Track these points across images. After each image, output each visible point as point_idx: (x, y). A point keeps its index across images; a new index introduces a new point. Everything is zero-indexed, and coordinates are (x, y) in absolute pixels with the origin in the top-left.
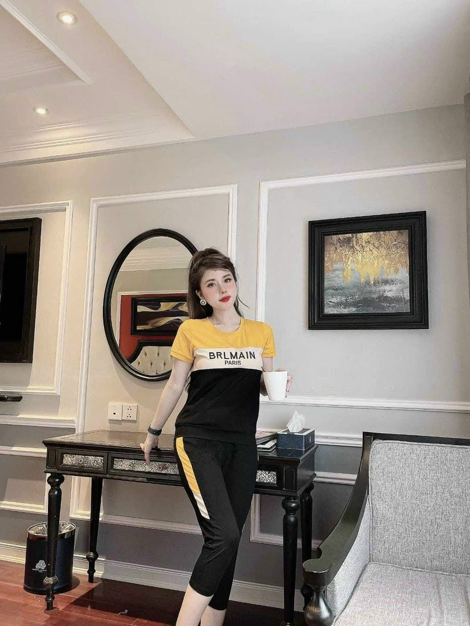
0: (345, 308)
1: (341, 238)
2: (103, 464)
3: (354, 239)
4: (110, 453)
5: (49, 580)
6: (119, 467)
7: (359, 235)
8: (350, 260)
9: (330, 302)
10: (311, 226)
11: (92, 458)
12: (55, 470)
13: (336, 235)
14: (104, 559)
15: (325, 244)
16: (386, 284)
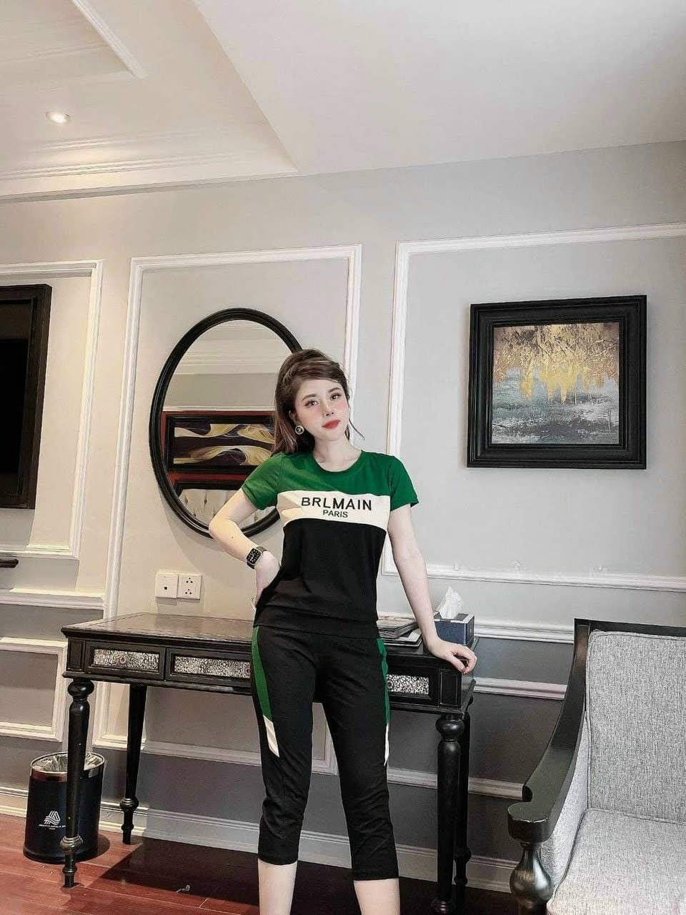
0: (522, 435)
1: (519, 331)
2: (158, 664)
3: (538, 334)
4: (170, 648)
5: (69, 842)
6: (183, 670)
7: (546, 328)
8: (531, 364)
9: (501, 426)
10: (475, 313)
11: (138, 655)
12: (81, 674)
13: (511, 326)
14: (146, 809)
15: (495, 340)
16: (584, 402)
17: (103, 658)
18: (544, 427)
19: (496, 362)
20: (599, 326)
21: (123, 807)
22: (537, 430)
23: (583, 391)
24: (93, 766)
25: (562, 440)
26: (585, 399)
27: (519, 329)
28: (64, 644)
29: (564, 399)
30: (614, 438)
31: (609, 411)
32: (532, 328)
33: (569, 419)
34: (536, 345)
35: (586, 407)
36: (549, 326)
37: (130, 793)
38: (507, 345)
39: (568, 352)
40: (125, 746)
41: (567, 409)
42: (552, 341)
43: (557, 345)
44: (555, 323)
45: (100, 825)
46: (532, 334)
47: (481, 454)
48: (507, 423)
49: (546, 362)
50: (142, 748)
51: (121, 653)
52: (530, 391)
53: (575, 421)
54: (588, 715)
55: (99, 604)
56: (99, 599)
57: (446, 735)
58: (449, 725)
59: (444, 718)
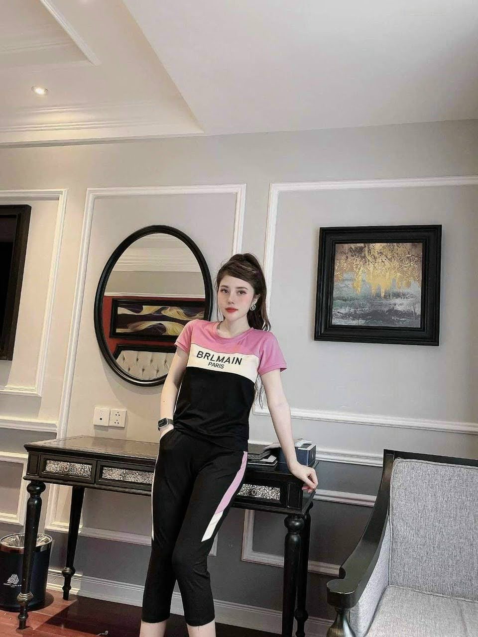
0: (353, 320)
1: (353, 248)
2: (91, 472)
3: (366, 249)
4: (100, 461)
5: (24, 597)
6: (108, 477)
7: (371, 245)
8: (360, 271)
9: (338, 312)
10: (323, 233)
11: (78, 466)
12: (37, 478)
13: (347, 243)
14: (81, 575)
15: (336, 253)
16: (397, 298)
17: (53, 467)
18: (368, 314)
19: (336, 268)
20: (408, 245)
21: (64, 574)
22: (363, 316)
23: (396, 290)
24: (44, 543)
25: (380, 324)
26: (397, 295)
27: (353, 246)
28: (26, 456)
29: (383, 295)
30: (417, 324)
31: (414, 304)
32: (362, 245)
33: (386, 309)
34: (364, 257)
35: (398, 301)
36: (374, 244)
37: (70, 564)
38: (344, 257)
39: (387, 262)
40: (67, 530)
41: (384, 302)
42: (376, 255)
43: (379, 257)
44: (378, 242)
45: (47, 586)
46: (361, 249)
47: (324, 331)
48: (343, 311)
49: (371, 269)
50: (79, 532)
51: (65, 464)
52: (359, 289)
53: (390, 311)
54: (391, 518)
55: (54, 429)
56: (54, 425)
57: (291, 530)
58: (293, 522)
59: (291, 517)
